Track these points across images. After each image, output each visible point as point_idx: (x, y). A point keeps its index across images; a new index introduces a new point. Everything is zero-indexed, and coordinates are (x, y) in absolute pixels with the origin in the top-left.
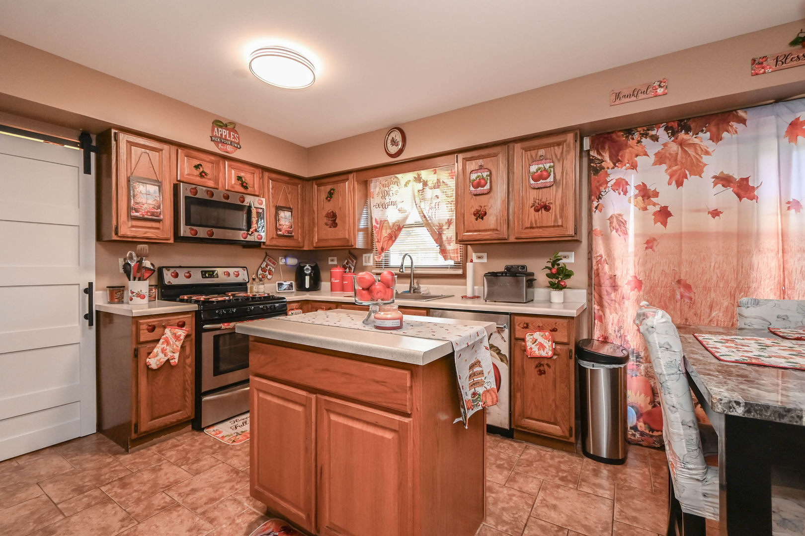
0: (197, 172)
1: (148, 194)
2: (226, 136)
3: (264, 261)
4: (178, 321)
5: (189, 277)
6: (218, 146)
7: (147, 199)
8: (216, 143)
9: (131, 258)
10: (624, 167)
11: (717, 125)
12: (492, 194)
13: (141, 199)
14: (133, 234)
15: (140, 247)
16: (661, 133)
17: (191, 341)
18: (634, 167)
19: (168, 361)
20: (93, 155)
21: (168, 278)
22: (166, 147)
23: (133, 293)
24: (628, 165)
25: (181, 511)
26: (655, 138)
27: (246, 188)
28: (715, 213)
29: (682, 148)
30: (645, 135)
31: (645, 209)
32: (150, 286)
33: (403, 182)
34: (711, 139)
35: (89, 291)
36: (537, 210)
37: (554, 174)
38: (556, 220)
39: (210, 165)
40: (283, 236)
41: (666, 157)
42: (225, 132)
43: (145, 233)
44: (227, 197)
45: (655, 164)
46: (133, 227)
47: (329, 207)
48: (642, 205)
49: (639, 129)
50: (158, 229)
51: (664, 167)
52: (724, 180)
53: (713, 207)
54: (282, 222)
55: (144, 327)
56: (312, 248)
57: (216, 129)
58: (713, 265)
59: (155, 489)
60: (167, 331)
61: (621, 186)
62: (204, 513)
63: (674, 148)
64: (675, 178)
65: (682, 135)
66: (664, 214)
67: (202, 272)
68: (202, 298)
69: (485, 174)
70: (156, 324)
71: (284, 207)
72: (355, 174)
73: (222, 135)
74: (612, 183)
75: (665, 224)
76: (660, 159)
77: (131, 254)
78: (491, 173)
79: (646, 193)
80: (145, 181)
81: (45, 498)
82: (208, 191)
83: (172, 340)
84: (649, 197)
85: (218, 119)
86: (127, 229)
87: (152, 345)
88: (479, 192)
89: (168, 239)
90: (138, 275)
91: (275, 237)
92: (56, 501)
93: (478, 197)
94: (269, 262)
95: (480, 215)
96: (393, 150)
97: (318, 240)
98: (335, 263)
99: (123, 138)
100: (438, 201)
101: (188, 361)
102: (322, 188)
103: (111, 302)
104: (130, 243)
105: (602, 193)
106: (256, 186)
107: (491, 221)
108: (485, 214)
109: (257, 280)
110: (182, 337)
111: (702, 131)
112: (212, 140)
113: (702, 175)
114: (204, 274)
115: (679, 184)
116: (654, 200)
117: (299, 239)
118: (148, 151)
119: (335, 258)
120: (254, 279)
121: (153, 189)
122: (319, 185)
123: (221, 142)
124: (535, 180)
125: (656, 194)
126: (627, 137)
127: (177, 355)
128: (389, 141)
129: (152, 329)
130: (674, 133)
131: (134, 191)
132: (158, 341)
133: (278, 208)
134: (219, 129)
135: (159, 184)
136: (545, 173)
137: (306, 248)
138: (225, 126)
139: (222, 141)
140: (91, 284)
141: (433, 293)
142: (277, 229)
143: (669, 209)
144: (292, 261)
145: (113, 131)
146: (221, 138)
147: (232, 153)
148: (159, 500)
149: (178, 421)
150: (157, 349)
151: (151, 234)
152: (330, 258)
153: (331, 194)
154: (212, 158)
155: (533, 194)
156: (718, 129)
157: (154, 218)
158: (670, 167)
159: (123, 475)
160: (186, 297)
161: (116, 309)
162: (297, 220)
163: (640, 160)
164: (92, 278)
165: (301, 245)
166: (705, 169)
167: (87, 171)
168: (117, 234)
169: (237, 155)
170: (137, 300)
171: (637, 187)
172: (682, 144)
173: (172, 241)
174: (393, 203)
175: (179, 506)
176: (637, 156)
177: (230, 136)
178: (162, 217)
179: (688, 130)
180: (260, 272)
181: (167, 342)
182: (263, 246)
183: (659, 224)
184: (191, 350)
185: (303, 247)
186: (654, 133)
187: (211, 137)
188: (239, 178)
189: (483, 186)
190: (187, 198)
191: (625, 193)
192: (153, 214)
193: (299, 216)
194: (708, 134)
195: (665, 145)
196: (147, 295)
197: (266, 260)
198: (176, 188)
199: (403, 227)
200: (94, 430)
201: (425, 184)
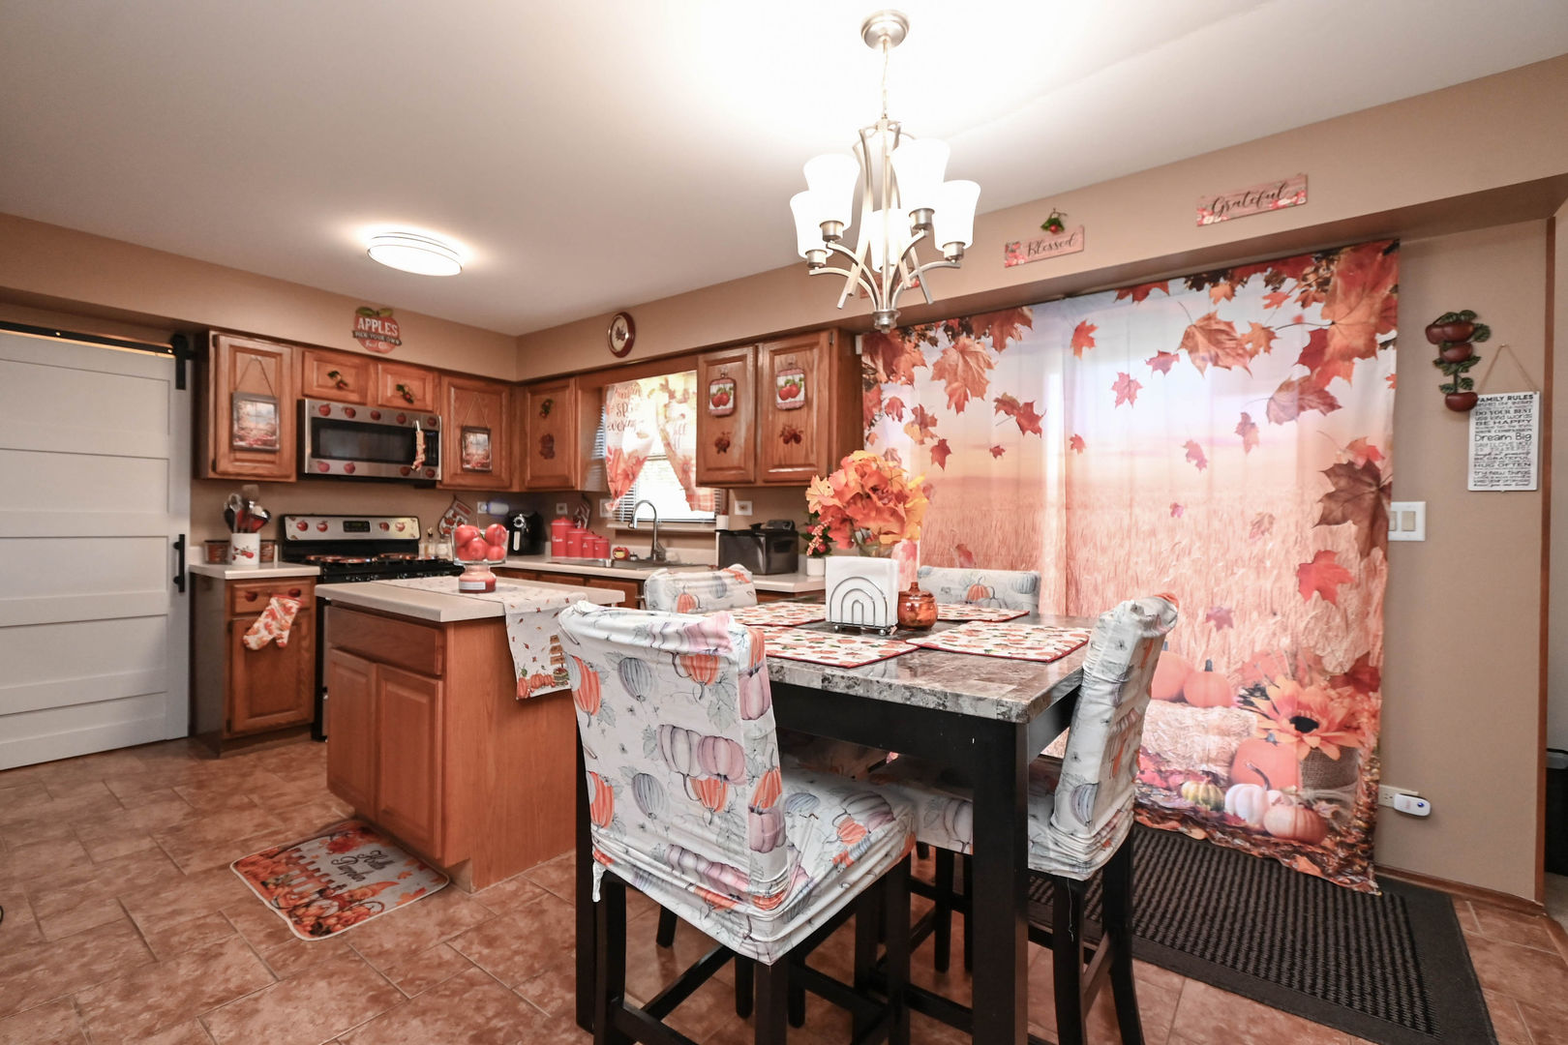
0: (332, 382)
1: (258, 415)
2: (377, 329)
3: (451, 508)
4: (289, 588)
5: (325, 529)
6: (364, 344)
7: (257, 423)
8: (362, 340)
9: (234, 502)
10: (899, 382)
11: (1001, 326)
12: (737, 415)
13: (249, 423)
14: (237, 470)
15: (246, 487)
16: (939, 333)
17: (310, 616)
18: (911, 381)
19: (274, 640)
20: (188, 364)
21: (293, 530)
22: (285, 350)
23: (236, 549)
24: (903, 378)
25: (256, 811)
26: (934, 342)
27: (410, 401)
28: (997, 451)
29: (964, 358)
30: (922, 336)
31: (922, 442)
32: (262, 541)
33: (645, 391)
34: (994, 346)
35: (180, 545)
36: (786, 442)
37: (806, 390)
38: (807, 456)
39: (353, 371)
40: (473, 471)
41: (945, 369)
42: (375, 324)
43: (255, 468)
44: (378, 416)
45: (933, 379)
46: (237, 460)
47: (545, 427)
48: (919, 437)
49: (917, 327)
50: (272, 462)
51: (943, 383)
52: (1006, 404)
53: (995, 442)
54: (472, 450)
55: (242, 594)
56: (524, 490)
57: (361, 320)
58: (994, 523)
59: (235, 790)
60: (274, 601)
61: (896, 407)
62: (280, 814)
63: (954, 356)
64: (954, 399)
65: (963, 339)
66: (942, 450)
67: (345, 523)
68: (330, 559)
69: (728, 386)
70: (259, 591)
71: (474, 428)
72: (578, 379)
73: (370, 328)
74: (885, 403)
75: (942, 464)
76: (940, 372)
77: (234, 498)
78: (735, 384)
79: (924, 421)
80: (254, 398)
81: (108, 793)
82: (346, 409)
83: (280, 614)
84: (926, 426)
85: (364, 305)
86: (227, 465)
87: (251, 618)
88: (720, 413)
89: (288, 477)
90: (243, 526)
91: (459, 471)
92: (118, 796)
93: (720, 420)
94: (458, 510)
95: (723, 445)
96: (619, 345)
97: (532, 477)
98: (565, 511)
99: (225, 341)
100: (683, 422)
101: (305, 643)
102: (537, 397)
103: (211, 561)
104: (233, 482)
105: (877, 418)
106: (429, 397)
107: (736, 454)
108: (728, 444)
109: (436, 536)
110: (294, 610)
111: (985, 334)
112: (355, 336)
113: (985, 397)
114: (349, 527)
115: (960, 408)
116: (931, 429)
117: (503, 475)
118: (259, 358)
119: (565, 505)
120: (430, 536)
121: (267, 408)
122: (533, 393)
123: (369, 337)
124: (783, 398)
125: (934, 422)
126: (903, 338)
127: (286, 634)
128: (614, 333)
129: (252, 597)
130: (954, 336)
131: (238, 412)
132: (259, 613)
133: (465, 430)
134: (367, 320)
135: (275, 400)
136: (794, 389)
137: (516, 489)
138: (376, 315)
139: (371, 336)
140: (182, 537)
141: (684, 561)
142: (462, 461)
143: (948, 444)
144: (499, 508)
145: (212, 333)
146: (370, 331)
147: (386, 352)
148: (236, 800)
149: (289, 723)
150: (260, 624)
151: (262, 469)
152: (558, 505)
153: (546, 409)
154: (357, 361)
155: (782, 419)
156: (1002, 333)
157: (267, 449)
158: (949, 383)
159: (205, 777)
160: (312, 558)
161: (213, 570)
162: (498, 446)
163: (917, 371)
164: (185, 528)
165: (508, 484)
166: (988, 388)
167: (180, 384)
168: (214, 469)
169: (395, 354)
170: (241, 559)
171: (914, 411)
172: (964, 352)
173: (293, 479)
174: (631, 424)
175: (255, 806)
176: (914, 365)
177: (383, 328)
178: (278, 446)
179: (969, 332)
180: (444, 524)
181: (273, 615)
182: (438, 486)
183: (937, 464)
184: (309, 629)
185: (511, 485)
186: (931, 334)
187: (354, 332)
188: (400, 388)
189: (725, 404)
190: (314, 420)
191: (900, 418)
192: (265, 443)
193: (504, 440)
194: (990, 340)
195: (944, 352)
196: (257, 553)
197: (455, 506)
198: (300, 405)
199: (645, 459)
200: (185, 734)
201: (672, 395)
